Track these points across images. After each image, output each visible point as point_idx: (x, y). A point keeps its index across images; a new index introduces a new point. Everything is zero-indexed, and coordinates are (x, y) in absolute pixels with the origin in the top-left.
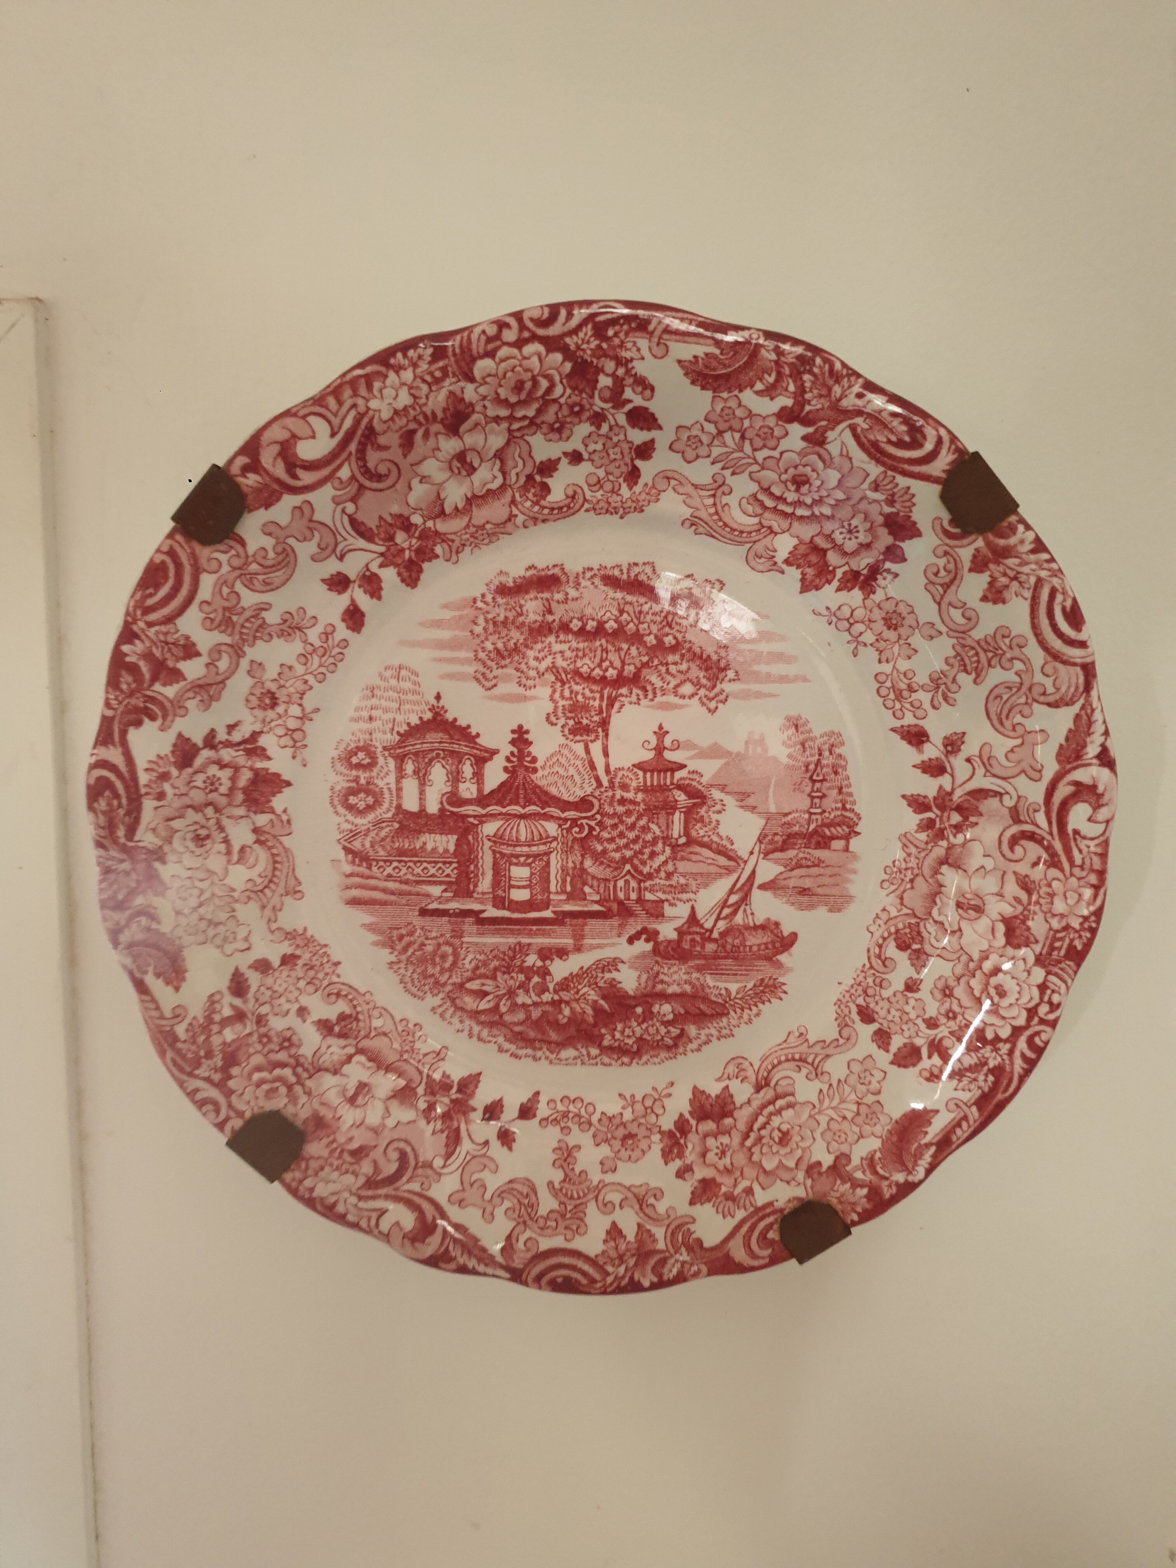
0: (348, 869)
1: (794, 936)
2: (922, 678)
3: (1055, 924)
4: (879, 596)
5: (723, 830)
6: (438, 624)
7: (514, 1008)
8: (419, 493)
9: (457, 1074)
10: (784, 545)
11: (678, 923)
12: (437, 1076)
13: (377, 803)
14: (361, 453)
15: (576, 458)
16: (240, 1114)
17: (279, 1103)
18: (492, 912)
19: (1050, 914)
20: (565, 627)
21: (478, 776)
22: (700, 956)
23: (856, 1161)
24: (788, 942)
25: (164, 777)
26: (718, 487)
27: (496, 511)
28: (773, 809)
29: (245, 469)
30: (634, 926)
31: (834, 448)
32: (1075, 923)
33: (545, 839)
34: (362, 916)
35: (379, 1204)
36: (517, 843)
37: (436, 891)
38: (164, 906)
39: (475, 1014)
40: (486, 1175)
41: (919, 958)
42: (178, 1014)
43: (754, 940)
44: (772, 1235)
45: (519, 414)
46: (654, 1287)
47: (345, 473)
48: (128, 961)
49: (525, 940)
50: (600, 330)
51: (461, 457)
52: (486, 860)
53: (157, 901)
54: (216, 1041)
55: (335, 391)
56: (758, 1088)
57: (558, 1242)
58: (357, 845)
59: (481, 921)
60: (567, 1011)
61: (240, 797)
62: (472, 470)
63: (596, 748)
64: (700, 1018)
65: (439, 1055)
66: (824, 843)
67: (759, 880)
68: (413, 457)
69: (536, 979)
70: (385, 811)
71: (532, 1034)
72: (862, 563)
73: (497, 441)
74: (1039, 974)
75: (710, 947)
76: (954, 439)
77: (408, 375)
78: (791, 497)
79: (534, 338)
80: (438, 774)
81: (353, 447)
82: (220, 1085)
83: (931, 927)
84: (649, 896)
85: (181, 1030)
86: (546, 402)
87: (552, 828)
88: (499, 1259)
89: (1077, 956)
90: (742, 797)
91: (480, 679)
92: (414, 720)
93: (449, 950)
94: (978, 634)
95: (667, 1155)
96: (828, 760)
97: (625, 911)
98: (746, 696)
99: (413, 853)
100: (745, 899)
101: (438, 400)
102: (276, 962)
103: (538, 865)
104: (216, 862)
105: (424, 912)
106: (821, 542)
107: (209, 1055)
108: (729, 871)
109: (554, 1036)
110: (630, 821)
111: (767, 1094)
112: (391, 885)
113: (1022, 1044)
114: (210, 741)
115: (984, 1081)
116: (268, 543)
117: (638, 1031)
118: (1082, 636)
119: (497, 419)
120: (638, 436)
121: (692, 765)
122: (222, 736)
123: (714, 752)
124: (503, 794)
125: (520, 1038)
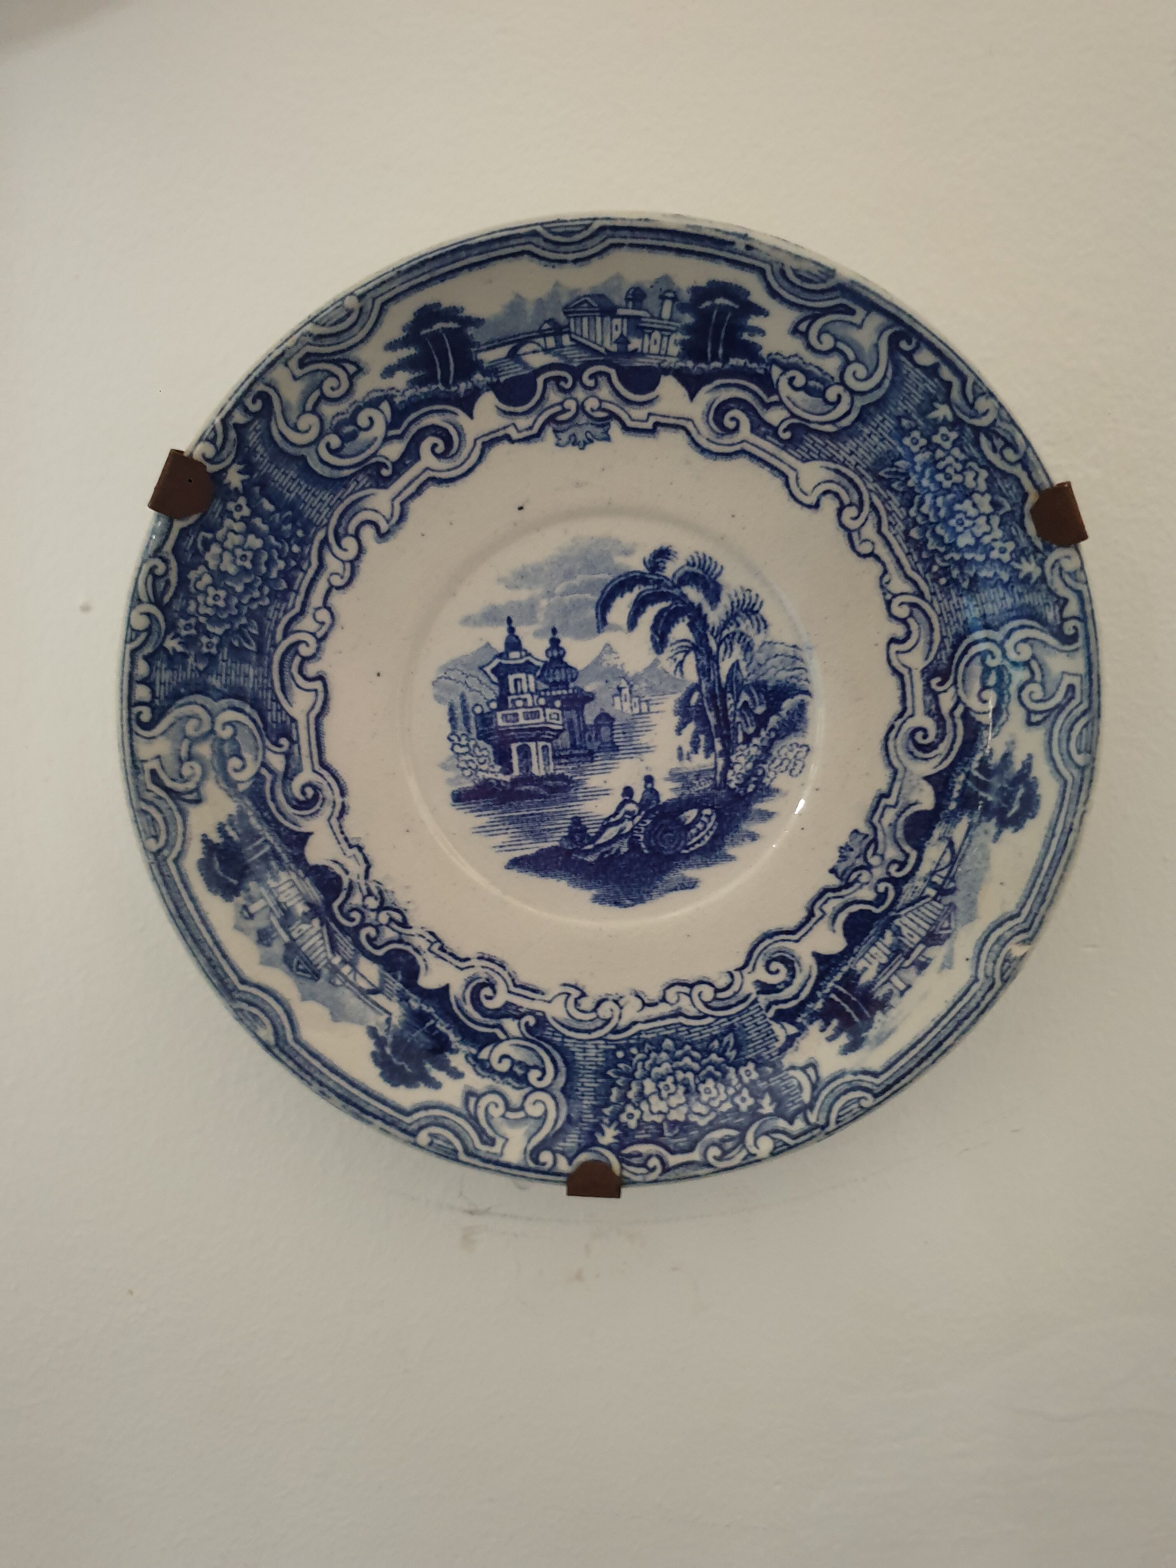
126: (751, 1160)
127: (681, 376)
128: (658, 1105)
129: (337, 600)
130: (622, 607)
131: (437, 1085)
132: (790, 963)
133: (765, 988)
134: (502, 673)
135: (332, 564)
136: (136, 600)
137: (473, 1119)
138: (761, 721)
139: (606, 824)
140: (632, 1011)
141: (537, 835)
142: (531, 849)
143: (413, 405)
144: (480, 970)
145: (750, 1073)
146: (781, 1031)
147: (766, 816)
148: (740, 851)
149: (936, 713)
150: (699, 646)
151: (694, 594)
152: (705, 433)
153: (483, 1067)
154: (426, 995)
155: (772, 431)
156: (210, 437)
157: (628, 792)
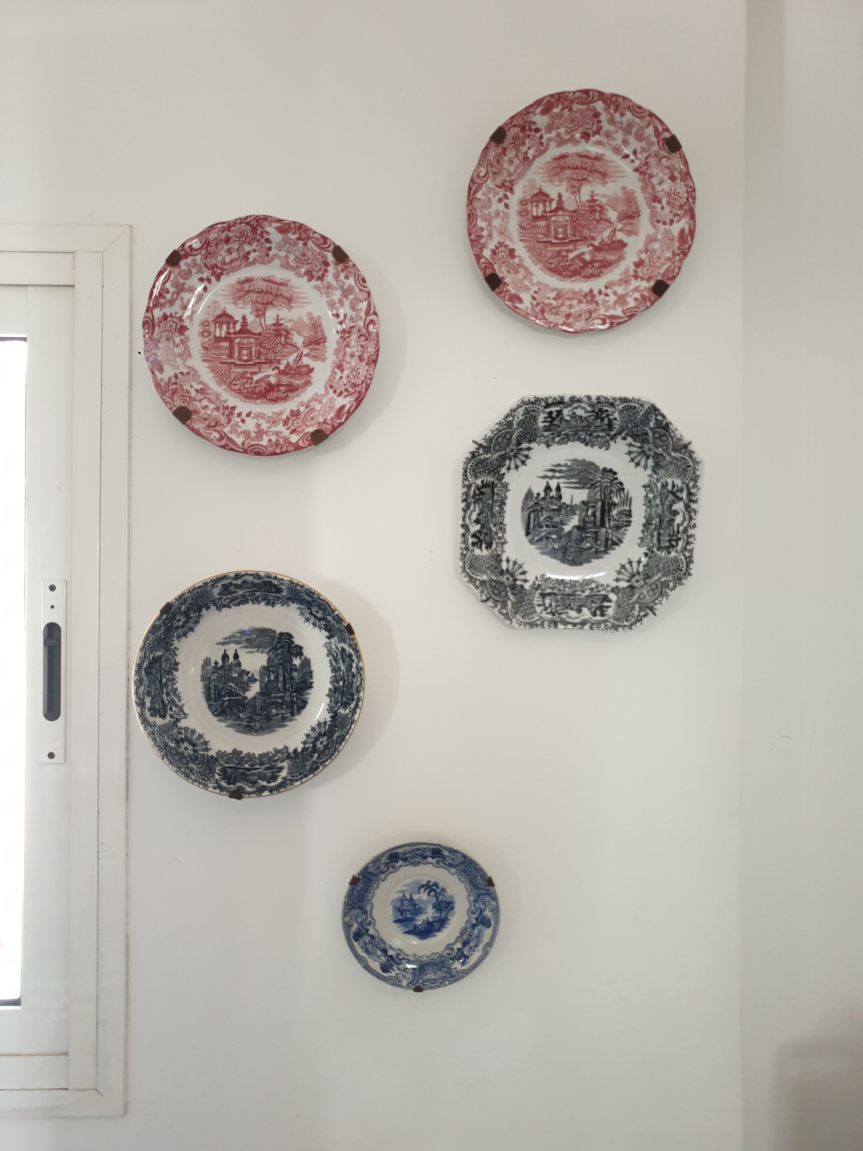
0: (203, 352)
1: (313, 369)
2: (336, 301)
3: (369, 354)
4: (324, 282)
5: (294, 341)
6: (223, 290)
7: (244, 388)
8: (220, 258)
9: (230, 406)
10: (303, 270)
11: (284, 365)
12: (225, 405)
13: (210, 335)
14: (207, 247)
15: (254, 251)
16: (176, 406)
17: (186, 405)
18: (238, 362)
19: (367, 352)
20: (254, 291)
21: (234, 327)
22: (291, 374)
23: (328, 419)
24: (312, 370)
25: (161, 322)
26: (287, 257)
27: (237, 263)
28: (306, 335)
29: (181, 250)
30: (273, 366)
31: (309, 246)
32: (373, 353)
33: (251, 343)
34: (206, 364)
35: (210, 432)
36: (244, 344)
37: (224, 357)
38: (159, 353)
39: (234, 390)
40: (238, 428)
41: (342, 371)
42: (162, 380)
43: (304, 369)
44: (309, 438)
45: (241, 239)
46: (280, 454)
47: (203, 252)
48: (150, 366)
49: (247, 370)
50: (257, 221)
51: (229, 250)
52: (236, 348)
53: (158, 352)
54: (170, 388)
55: (201, 234)
56: (306, 408)
57: (256, 443)
58: (205, 345)
59: (236, 365)
60: (258, 389)
61: (177, 331)
62: (231, 253)
63: (262, 320)
64: (291, 391)
65: (226, 401)
66: (319, 344)
67: (304, 353)
68: (218, 249)
69: (250, 381)
70: (212, 337)
71: (249, 396)
72: (320, 274)
73: (237, 246)
74: (366, 367)
75: (293, 372)
76: (333, 243)
77: (216, 230)
78: (302, 259)
79: (243, 222)
80: (225, 327)
81: (205, 246)
82: (172, 398)
83: (344, 363)
84: (277, 358)
85: (162, 384)
86: (247, 237)
87: (252, 340)
88: (241, 446)
89: (375, 362)
90: (298, 332)
91: (234, 303)
92: (219, 314)
93: (227, 373)
94: (345, 287)
95: (284, 425)
96: (318, 323)
97: (271, 362)
98: (297, 307)
99: (218, 347)
100: (301, 358)
101: (223, 236)
102: (185, 373)
103: (249, 350)
104: (171, 346)
105: (221, 363)
106: (311, 270)
107: (169, 390)
108: (296, 351)
109: (255, 396)
110: (271, 338)
111: (308, 409)
112: (213, 356)
113: (364, 385)
114: (171, 315)
115: (356, 395)
116: (186, 268)
117: (276, 395)
118: (366, 285)
119: (236, 241)
120: (268, 245)
121: (286, 324)
122: (174, 315)
123: (291, 321)
124: (241, 332)
125: (246, 397)
126: (445, 985)
127: (431, 857)
128: (429, 975)
129: (375, 891)
130: (422, 890)
131: (390, 972)
132: (452, 949)
133: (448, 954)
134: (402, 900)
135: (374, 886)
136: (346, 897)
137: (397, 979)
138: (446, 908)
139: (420, 925)
140: (425, 958)
141: (408, 928)
142: (407, 930)
143: (389, 863)
144: (398, 952)
145: (445, 969)
146: (451, 962)
147: (448, 924)
148: (444, 930)
149: (475, 907)
150: (436, 896)
151: (434, 887)
152: (435, 864)
153: (399, 969)
154: (388, 956)
155: (445, 864)
156: (359, 874)
157: (424, 920)
